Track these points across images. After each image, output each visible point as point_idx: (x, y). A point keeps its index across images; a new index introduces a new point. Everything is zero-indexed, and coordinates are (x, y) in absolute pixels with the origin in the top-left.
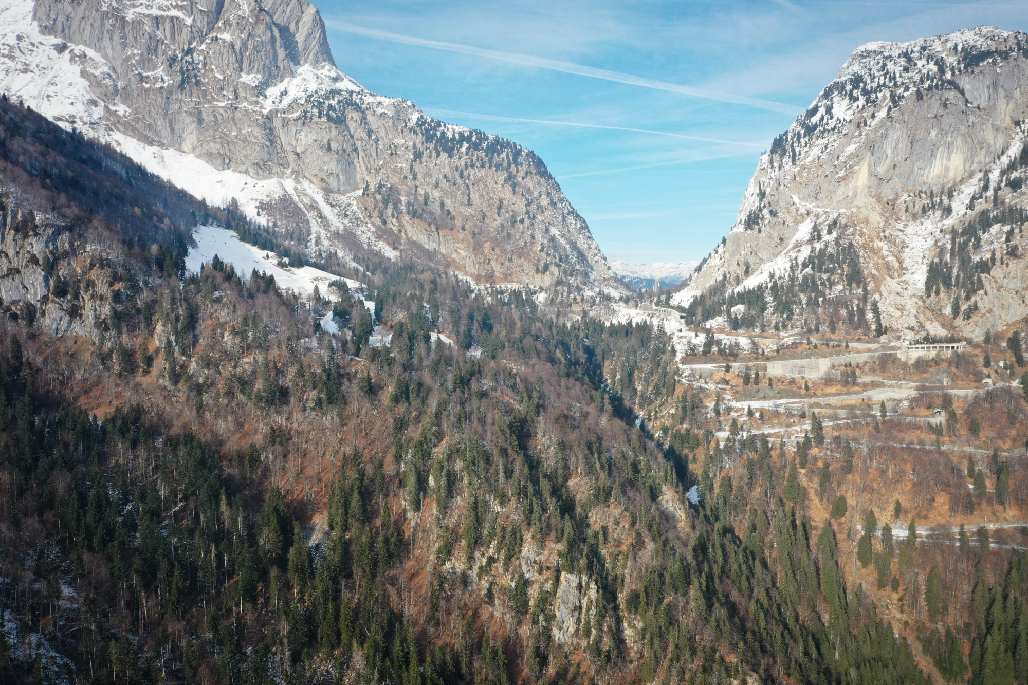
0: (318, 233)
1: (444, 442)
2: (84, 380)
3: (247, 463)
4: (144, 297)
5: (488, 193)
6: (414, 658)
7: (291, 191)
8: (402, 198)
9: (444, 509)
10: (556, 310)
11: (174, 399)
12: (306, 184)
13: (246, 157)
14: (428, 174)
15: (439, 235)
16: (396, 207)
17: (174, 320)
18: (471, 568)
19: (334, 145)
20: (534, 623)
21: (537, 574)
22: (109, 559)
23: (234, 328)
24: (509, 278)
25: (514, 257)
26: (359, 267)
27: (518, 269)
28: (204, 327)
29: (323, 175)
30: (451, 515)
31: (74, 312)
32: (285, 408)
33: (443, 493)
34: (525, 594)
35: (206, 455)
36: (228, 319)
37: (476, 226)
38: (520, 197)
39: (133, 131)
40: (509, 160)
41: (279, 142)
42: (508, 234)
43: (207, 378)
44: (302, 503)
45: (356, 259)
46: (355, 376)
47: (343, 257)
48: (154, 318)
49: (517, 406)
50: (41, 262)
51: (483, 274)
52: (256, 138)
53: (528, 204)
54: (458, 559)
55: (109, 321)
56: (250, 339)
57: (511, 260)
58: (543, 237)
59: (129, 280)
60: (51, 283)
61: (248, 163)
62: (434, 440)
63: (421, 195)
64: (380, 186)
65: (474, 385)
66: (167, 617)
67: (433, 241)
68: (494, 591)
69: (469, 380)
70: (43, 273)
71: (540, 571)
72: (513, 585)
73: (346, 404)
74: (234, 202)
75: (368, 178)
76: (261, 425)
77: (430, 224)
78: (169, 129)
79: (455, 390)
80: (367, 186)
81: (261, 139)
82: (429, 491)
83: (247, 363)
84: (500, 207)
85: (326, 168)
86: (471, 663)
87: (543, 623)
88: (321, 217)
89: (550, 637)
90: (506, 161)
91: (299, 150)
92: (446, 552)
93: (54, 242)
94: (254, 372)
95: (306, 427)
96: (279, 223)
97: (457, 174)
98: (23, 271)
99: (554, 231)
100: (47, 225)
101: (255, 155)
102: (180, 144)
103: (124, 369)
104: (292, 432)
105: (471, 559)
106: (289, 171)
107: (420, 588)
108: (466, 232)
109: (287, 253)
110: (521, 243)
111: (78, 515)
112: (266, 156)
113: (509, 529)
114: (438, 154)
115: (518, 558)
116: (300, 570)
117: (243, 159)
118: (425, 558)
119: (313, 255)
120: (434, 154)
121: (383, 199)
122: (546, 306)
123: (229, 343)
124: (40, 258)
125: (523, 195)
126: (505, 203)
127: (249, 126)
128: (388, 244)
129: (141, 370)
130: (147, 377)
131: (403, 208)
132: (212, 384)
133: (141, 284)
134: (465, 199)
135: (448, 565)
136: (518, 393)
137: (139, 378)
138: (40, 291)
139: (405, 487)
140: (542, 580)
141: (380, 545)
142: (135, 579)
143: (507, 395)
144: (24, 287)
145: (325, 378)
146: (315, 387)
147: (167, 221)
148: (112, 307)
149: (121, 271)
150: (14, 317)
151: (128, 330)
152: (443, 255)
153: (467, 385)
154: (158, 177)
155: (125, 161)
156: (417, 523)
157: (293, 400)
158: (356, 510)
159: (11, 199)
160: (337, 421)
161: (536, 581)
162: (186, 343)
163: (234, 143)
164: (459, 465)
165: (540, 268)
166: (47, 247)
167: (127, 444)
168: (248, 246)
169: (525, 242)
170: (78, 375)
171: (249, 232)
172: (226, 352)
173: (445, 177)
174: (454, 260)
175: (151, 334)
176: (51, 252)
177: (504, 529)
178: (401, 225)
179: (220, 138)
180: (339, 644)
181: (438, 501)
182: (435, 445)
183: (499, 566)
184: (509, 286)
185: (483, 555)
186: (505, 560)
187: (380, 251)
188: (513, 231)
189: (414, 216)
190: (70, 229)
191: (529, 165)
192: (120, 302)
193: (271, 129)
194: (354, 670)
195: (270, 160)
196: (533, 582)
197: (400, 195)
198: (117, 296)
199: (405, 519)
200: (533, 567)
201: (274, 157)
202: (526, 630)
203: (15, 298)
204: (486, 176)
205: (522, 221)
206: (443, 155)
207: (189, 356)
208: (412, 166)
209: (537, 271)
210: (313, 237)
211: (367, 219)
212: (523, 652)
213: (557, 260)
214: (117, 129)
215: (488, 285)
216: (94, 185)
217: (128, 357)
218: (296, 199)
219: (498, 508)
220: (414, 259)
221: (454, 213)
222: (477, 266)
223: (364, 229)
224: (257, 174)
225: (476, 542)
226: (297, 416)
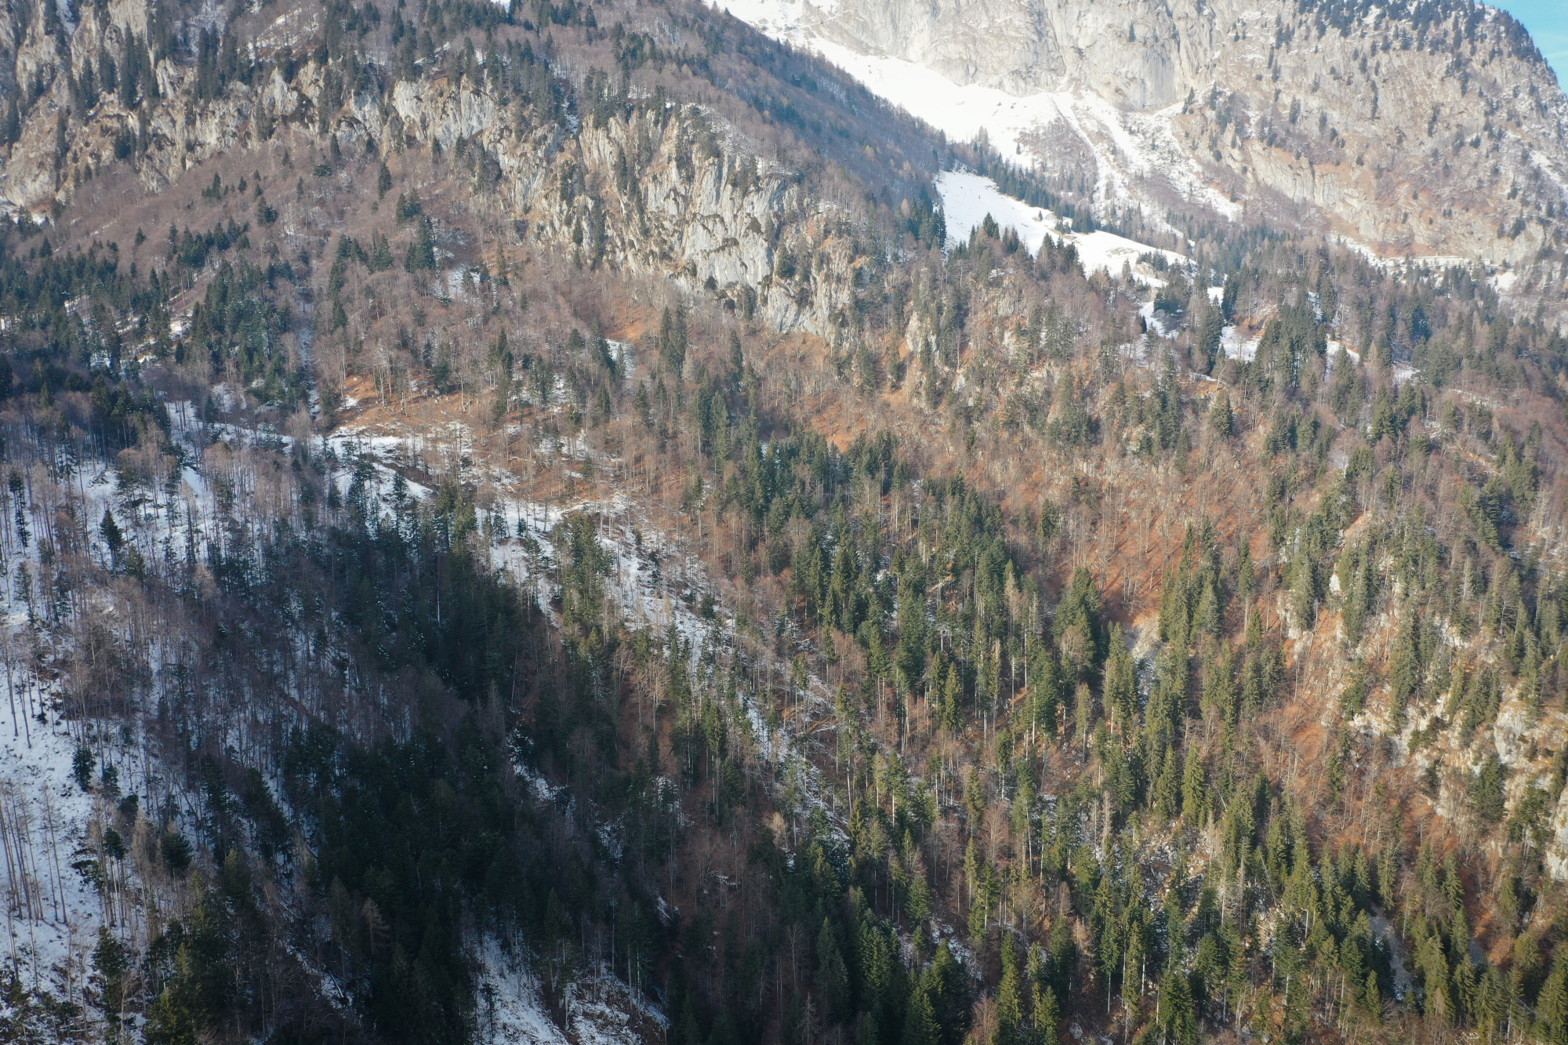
0: (1110, 178)
1: (1359, 522)
2: (816, 395)
3: (1040, 529)
4: (894, 277)
5: (1412, 95)
6: (1301, 855)
7: (1068, 113)
8: (1250, 114)
9: (1357, 631)
10: (1535, 304)
11: (932, 428)
12: (1090, 98)
13: (1001, 62)
14: (1301, 69)
15: (1313, 173)
16: (1240, 130)
17: (935, 312)
18: (1398, 732)
19: (1139, 32)
20: (1512, 838)
21: (1525, 760)
22: (864, 643)
23: (1019, 326)
24: (1442, 246)
25: (1454, 210)
26: (1176, 231)
27: (1462, 230)
28: (976, 322)
29: (1119, 82)
30: (1367, 642)
31: (803, 300)
32: (1095, 450)
33: (1357, 606)
34: (1500, 789)
35: (984, 513)
36: (1010, 312)
37: (1384, 155)
38: (1475, 98)
39: (841, 34)
40: (1458, 33)
41: (1051, 34)
42: (1446, 167)
43: (979, 399)
44: (1118, 594)
45: (1171, 218)
46: (1205, 407)
47: (1150, 216)
48: (906, 309)
49: (1492, 471)
50: (763, 229)
51: (1391, 239)
52: (1017, 30)
53: (1491, 111)
54: (1378, 714)
55: (848, 313)
56: (1043, 343)
57: (1448, 214)
58: (1516, 171)
59: (875, 253)
60: (776, 258)
61: (1004, 71)
62: (1343, 518)
63: (1285, 107)
64: (1215, 94)
65: (1415, 431)
66: (941, 733)
67: (1303, 185)
68: (1440, 775)
69: (1405, 422)
70: (766, 244)
71: (1532, 755)
72: (1477, 770)
73: (1190, 449)
74: (983, 136)
75: (1192, 83)
76: (1057, 473)
77: (1298, 157)
78: (890, 27)
79: (1379, 436)
80: (1192, 95)
81: (1024, 31)
82: (1329, 599)
83: (1037, 379)
84: (1434, 119)
85: (1123, 70)
86: (1396, 884)
87: (1531, 843)
88: (1114, 152)
89: (1541, 868)
90: (1452, 34)
91: (1082, 45)
92: (1357, 699)
93: (780, 199)
94: (1048, 393)
95: (1123, 481)
96: (1050, 164)
97: (1355, 65)
98: (741, 241)
99: (1539, 159)
100: (770, 177)
101: (1014, 57)
102: (906, 48)
103: (868, 382)
104: (1104, 488)
105: (1400, 717)
106: (1066, 78)
107: (1309, 750)
108: (1365, 167)
109: (1068, 211)
110: (1472, 183)
111: (821, 579)
112: (1030, 59)
113: (1476, 677)
114: (1322, 31)
115: (1490, 728)
116: (1121, 695)
117: (996, 65)
118: (1318, 705)
119: (1102, 214)
120: (1314, 32)
121: (1219, 116)
122: (1514, 296)
123: (1011, 348)
124: (762, 222)
125: (1481, 94)
126: (1445, 111)
127: (1007, 11)
128: (1223, 192)
129: (889, 384)
130: (896, 395)
131: (1252, 130)
132: (986, 409)
133: (889, 258)
134: (1368, 109)
135: (1358, 722)
136: (1494, 448)
137: (886, 395)
138: (762, 270)
139: (1288, 588)
140: (1534, 770)
141: (1247, 673)
142: (899, 675)
143: (1474, 452)
144: (743, 264)
145: (1158, 407)
146: (1141, 420)
147: (906, 165)
148: (853, 293)
149: (863, 240)
150: (731, 305)
151: (872, 326)
152: (1319, 209)
153: (1403, 430)
154: (885, 101)
155: (843, 79)
156: (1305, 648)
157: (1107, 438)
158: (1208, 617)
159: (728, 141)
160: (1174, 473)
161: (1522, 771)
162: (951, 346)
163: (984, 41)
164: (1386, 562)
165: (1507, 228)
166: (771, 207)
167: (878, 488)
168: (1010, 201)
169: (1480, 181)
170: (808, 389)
171: (1014, 179)
172: (1006, 362)
173: (1333, 71)
174: (1338, 217)
175: (902, 332)
176: (776, 215)
177: (1466, 678)
178: (1247, 159)
179: (963, 34)
180: (1178, 813)
181: (1347, 617)
182: (1345, 527)
183: (1453, 737)
184: (1442, 261)
185: (1423, 713)
186: (1464, 726)
187: (1209, 205)
188: (1455, 163)
189: (1270, 144)
190: (799, 180)
191: (1498, 39)
192: (863, 286)
193: (1040, 14)
194: (1202, 855)
195: (1036, 64)
196: (1514, 772)
197: (1247, 107)
198: (858, 275)
199: (1285, 639)
200: (1518, 747)
201: (1043, 59)
202: (1494, 847)
203: (732, 279)
204: (1411, 64)
205: (1476, 144)
206: (1333, 33)
207: (954, 366)
208: (1271, 57)
209: (1501, 234)
210: (1101, 184)
211: (1188, 153)
212: (1488, 883)
213: (1543, 213)
214: (820, 33)
215: (1401, 260)
216: (815, 116)
217: (872, 362)
218: (1075, 125)
219: (1457, 641)
220: (1267, 216)
221: (1343, 134)
222: (1382, 226)
223: (1183, 168)
224: (1017, 87)
225: (1413, 690)
226: (1112, 464)
